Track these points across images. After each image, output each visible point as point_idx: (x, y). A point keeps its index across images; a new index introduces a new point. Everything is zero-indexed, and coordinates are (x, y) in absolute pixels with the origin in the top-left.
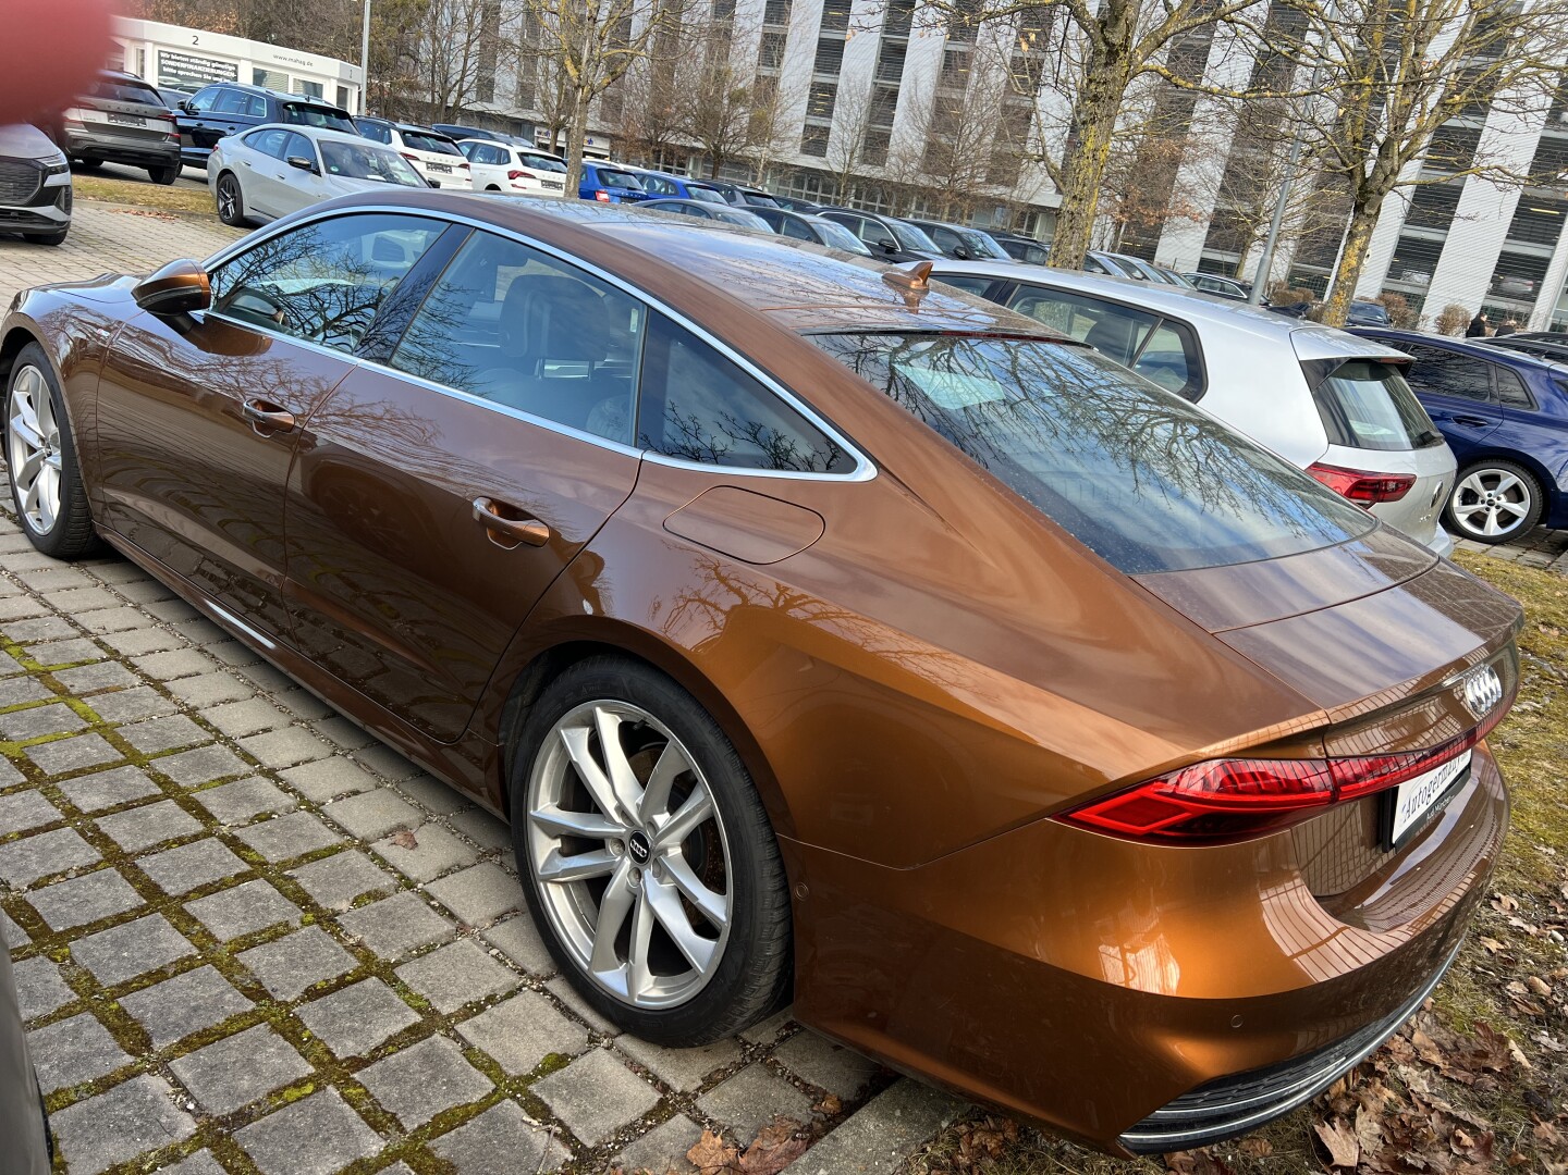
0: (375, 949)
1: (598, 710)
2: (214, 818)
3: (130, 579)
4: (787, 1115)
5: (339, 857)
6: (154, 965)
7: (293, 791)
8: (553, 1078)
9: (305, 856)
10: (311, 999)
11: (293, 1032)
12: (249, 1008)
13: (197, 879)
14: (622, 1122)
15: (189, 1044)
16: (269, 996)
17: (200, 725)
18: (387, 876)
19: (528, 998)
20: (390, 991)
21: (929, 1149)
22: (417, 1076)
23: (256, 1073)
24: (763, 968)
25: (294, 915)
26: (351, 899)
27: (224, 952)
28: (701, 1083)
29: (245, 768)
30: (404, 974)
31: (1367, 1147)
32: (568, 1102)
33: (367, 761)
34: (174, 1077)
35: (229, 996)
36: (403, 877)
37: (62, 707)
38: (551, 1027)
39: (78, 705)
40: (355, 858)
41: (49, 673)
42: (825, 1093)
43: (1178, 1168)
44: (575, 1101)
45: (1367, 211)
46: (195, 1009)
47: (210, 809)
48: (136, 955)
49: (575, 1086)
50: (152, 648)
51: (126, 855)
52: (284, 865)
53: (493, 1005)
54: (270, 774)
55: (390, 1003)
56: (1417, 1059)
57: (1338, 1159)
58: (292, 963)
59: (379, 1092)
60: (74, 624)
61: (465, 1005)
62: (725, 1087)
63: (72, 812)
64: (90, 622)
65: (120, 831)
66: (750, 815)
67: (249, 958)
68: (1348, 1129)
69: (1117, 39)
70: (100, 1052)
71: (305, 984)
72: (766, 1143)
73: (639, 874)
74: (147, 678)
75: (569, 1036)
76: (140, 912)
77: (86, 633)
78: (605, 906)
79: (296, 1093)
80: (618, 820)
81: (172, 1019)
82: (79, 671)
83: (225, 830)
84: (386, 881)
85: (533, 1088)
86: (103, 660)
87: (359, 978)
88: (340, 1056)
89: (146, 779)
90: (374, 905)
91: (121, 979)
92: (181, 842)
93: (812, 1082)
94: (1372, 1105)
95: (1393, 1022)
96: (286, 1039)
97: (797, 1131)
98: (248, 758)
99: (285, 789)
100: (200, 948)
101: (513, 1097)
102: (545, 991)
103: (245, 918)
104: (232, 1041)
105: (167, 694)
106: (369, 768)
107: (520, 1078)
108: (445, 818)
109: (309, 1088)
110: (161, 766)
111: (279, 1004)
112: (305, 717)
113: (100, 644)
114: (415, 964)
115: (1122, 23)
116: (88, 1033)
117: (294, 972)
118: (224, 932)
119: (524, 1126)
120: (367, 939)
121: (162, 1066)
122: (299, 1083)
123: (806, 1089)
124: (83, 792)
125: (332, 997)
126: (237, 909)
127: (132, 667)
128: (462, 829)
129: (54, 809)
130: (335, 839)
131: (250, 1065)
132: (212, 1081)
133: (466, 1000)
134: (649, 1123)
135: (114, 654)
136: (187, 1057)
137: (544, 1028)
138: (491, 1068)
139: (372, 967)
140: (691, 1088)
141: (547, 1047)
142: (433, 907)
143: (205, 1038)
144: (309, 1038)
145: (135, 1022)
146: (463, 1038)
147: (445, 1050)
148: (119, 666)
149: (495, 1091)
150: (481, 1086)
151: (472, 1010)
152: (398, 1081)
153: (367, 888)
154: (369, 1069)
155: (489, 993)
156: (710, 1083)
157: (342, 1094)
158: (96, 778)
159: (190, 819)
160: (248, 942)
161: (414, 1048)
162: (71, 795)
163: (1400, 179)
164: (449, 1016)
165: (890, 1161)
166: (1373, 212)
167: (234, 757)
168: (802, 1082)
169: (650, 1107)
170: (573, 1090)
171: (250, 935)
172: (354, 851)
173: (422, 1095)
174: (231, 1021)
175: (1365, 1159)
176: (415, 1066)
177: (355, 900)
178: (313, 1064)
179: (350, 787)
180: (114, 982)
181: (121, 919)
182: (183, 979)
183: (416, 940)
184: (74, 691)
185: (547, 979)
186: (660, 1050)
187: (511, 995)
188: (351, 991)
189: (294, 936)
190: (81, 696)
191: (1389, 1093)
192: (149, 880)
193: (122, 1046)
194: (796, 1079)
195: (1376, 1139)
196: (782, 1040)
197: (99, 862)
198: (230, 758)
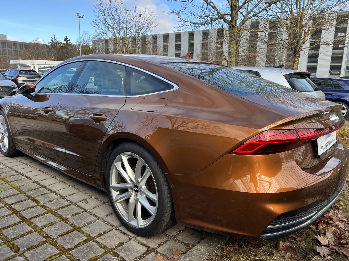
0: (76, 225)
1: (122, 156)
2: (39, 202)
3: (25, 159)
4: (180, 250)
5: (69, 207)
6: (22, 233)
7: (59, 195)
8: (120, 248)
9: (61, 207)
10: (60, 237)
11: (55, 244)
12: (45, 240)
13: (34, 215)
14: (137, 256)
15: (28, 249)
16: (50, 237)
17: (38, 184)
18: (80, 209)
19: (115, 231)
20: (80, 233)
21: (215, 251)
22: (85, 251)
23: (45, 254)
24: (167, 210)
25: (57, 219)
26: (71, 215)
27: (39, 229)
28: (158, 245)
29: (48, 191)
30: (83, 229)
31: (330, 240)
32: (123, 253)
33: (77, 187)
34: (25, 257)
35: (39, 238)
36: (84, 209)
37: (7, 184)
38: (120, 237)
39: (10, 184)
40: (73, 207)
41: (4, 178)
42: (189, 244)
43: (282, 250)
44: (125, 252)
45: (297, 56)
46: (31, 242)
47: (39, 200)
48: (18, 231)
49: (125, 249)
50: (28, 171)
51: (18, 212)
52: (55, 210)
53: (105, 234)
54: (54, 192)
55: (79, 236)
56: (340, 220)
57: (323, 243)
58: (56, 230)
59: (75, 255)
60: (12, 169)
61: (98, 234)
62: (164, 245)
63: (6, 204)
64: (15, 168)
65: (17, 207)
66: (159, 171)
67: (45, 230)
68: (324, 236)
69: (234, 24)
70: (7, 253)
71: (59, 234)
72: (174, 256)
73: (137, 195)
74: (27, 177)
75: (124, 238)
76: (20, 223)
77: (14, 170)
78: (129, 205)
79: (54, 257)
80: (130, 183)
81: (25, 244)
82: (11, 177)
83: (42, 204)
84: (80, 210)
85: (115, 250)
86: (17, 175)
87: (72, 231)
88: (66, 248)
89: (24, 196)
90: (77, 216)
91: (14, 237)
92: (31, 208)
93: (186, 242)
94: (330, 230)
95: (329, 203)
96: (53, 246)
97: (183, 253)
98: (49, 190)
99: (57, 195)
100: (34, 229)
101: (110, 253)
102: (118, 229)
103: (45, 221)
104: (40, 248)
105: (31, 179)
106: (78, 189)
107: (112, 249)
108: (95, 197)
109: (58, 256)
110: (28, 193)
111: (52, 238)
112: (63, 180)
113: (17, 172)
114: (86, 227)
115: (234, 20)
116: (5, 249)
117: (56, 232)
118: (39, 225)
119: (112, 259)
120: (74, 223)
121: (22, 255)
122: (55, 255)
123: (185, 244)
124: (9, 200)
125: (65, 236)
126: (43, 220)
127: (24, 175)
128: (99, 198)
129: (2, 204)
130: (68, 203)
131: (44, 253)
132: (34, 256)
133: (98, 233)
134: (144, 255)
135: (20, 173)
136: (28, 252)
137: (118, 237)
138: (104, 247)
139: (75, 228)
140: (155, 247)
141: (119, 241)
142: (91, 215)
143: (33, 247)
144: (59, 245)
145: (16, 245)
146: (98, 242)
147: (93, 244)
148: (21, 175)
149: (105, 252)
150: (102, 251)
151: (99, 235)
152: (81, 252)
153: (75, 212)
154: (73, 250)
155: (104, 231)
156: (160, 245)
157: (66, 256)
158: (13, 197)
159: (34, 203)
160: (46, 226)
161: (85, 245)
162: (6, 201)
163: (303, 48)
164: (94, 237)
165: (205, 255)
166: (298, 56)
167: (46, 190)
168: (183, 243)
169: (145, 252)
170: (125, 250)
171: (46, 225)
172: (73, 205)
173: (87, 255)
174: (40, 243)
175: (330, 243)
176: (85, 249)
177: (72, 215)
178: (59, 251)
179: (73, 193)
180: (12, 238)
181: (15, 224)
182: (29, 235)
183: (87, 222)
184: (9, 181)
185: (119, 227)
186: (147, 239)
187: (110, 231)
188: (70, 234)
189: (57, 224)
190: (11, 182)
191: (334, 228)
192: (23, 216)
193: (12, 251)
194: (182, 242)
195: (332, 238)
196: (178, 234)
197: (11, 214)
198: (45, 190)
